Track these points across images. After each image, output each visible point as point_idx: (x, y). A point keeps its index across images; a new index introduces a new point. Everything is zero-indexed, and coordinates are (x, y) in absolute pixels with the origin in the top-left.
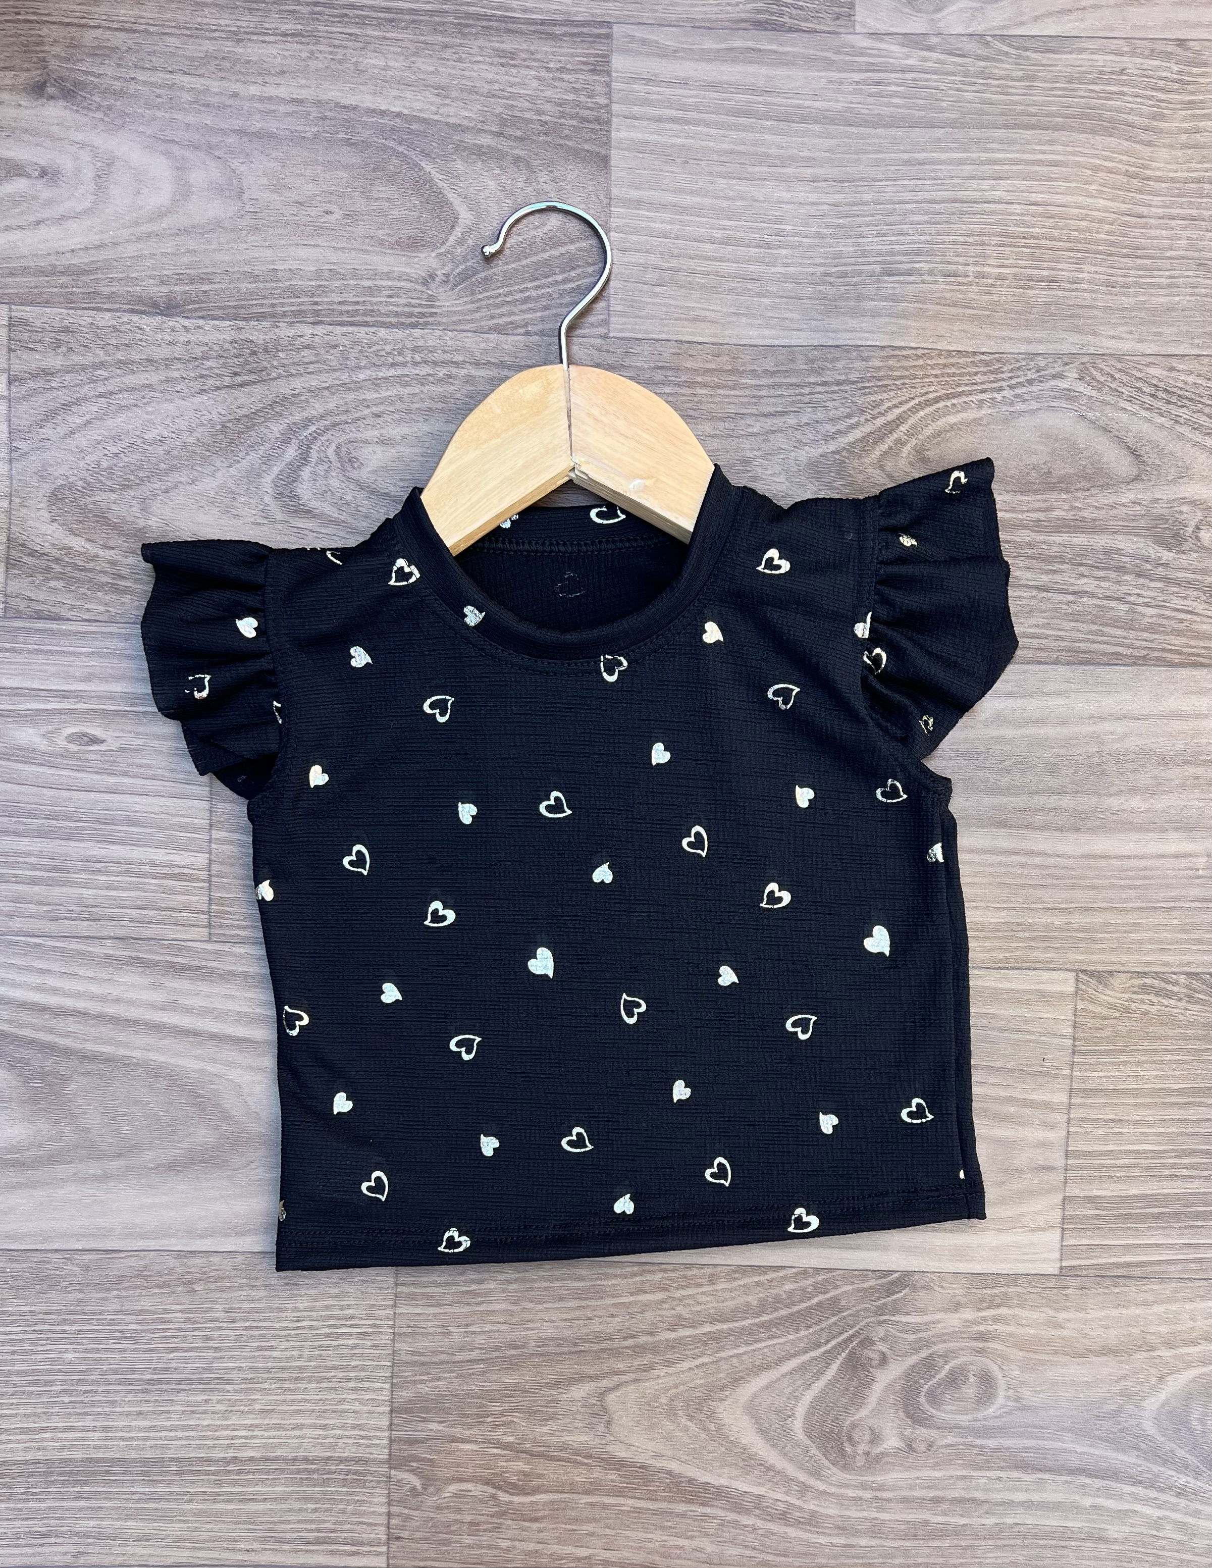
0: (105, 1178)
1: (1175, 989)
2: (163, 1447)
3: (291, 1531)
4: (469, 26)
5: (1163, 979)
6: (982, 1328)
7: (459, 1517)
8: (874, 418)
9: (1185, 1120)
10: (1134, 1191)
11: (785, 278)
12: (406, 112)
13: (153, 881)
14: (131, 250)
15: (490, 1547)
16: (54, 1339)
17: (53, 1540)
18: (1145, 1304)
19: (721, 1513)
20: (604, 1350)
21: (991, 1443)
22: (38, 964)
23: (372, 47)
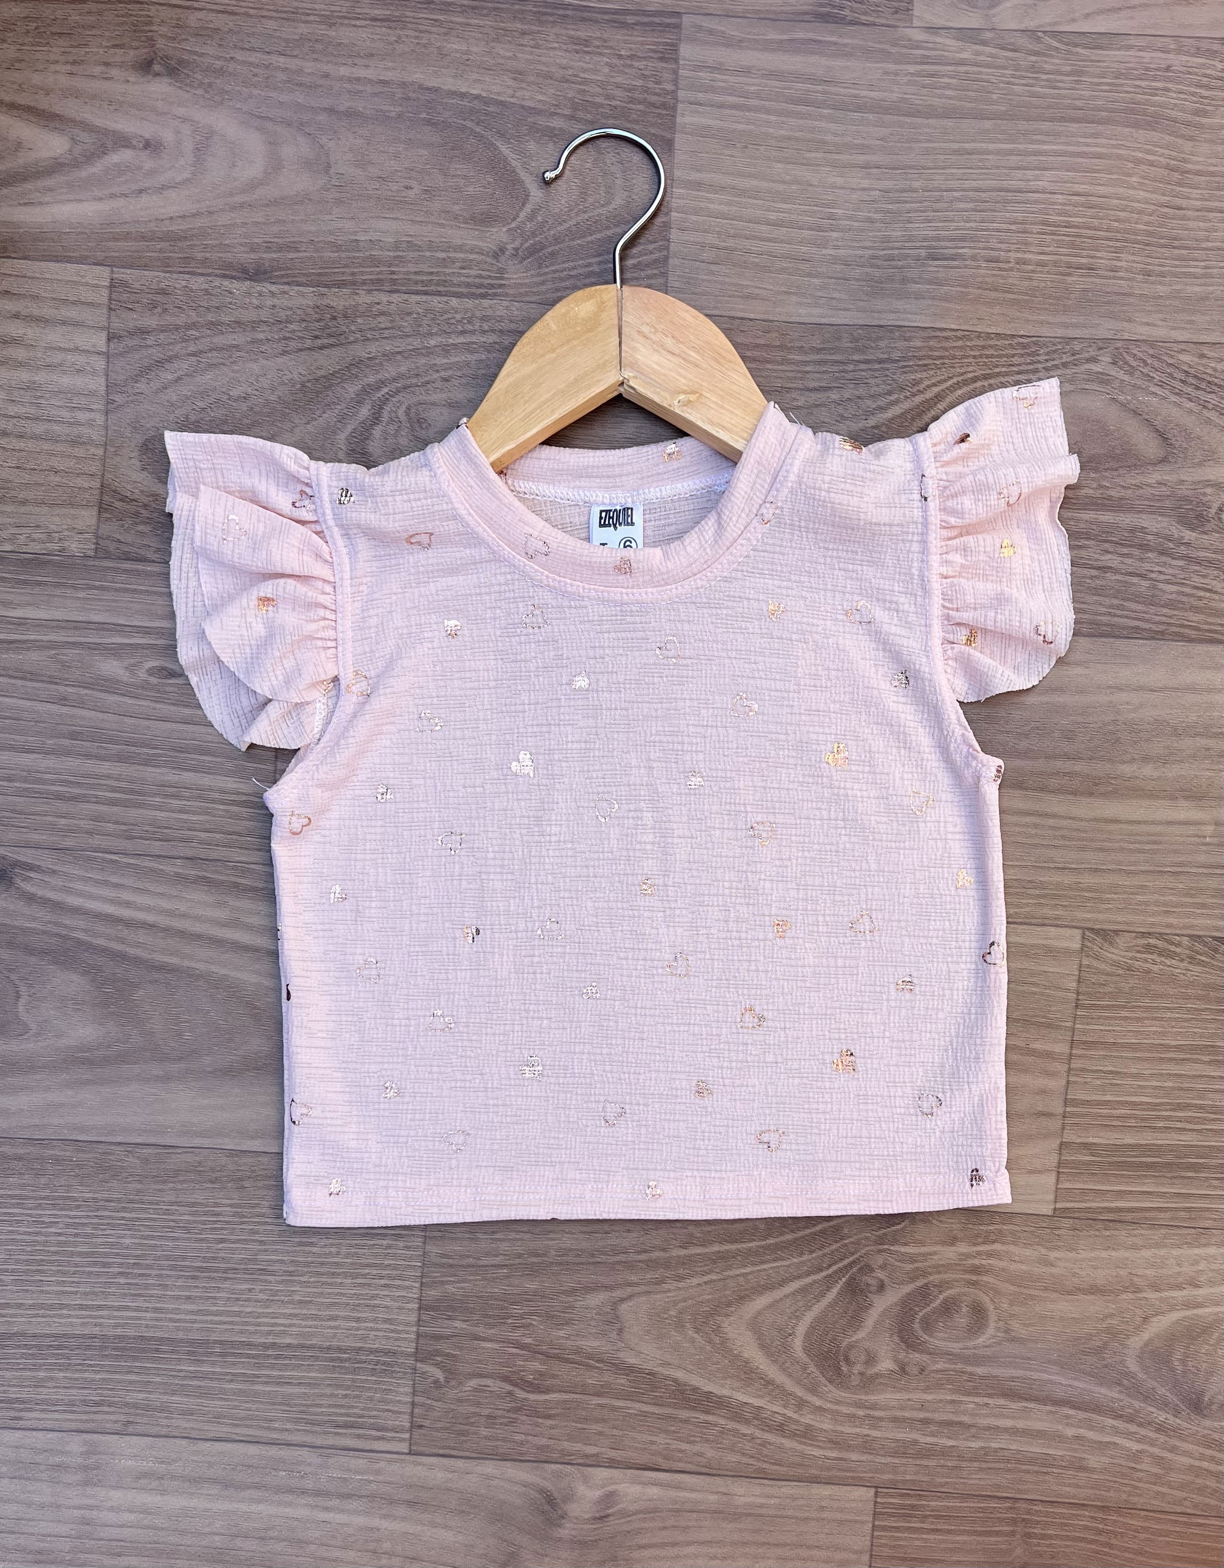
0: (167, 1078)
1: (1178, 950)
2: (208, 1330)
3: (321, 1414)
4: (547, 14)
5: (1166, 940)
6: (976, 1262)
7: (478, 1410)
8: (914, 395)
9: (1181, 1076)
10: (1129, 1140)
11: (835, 260)
12: (484, 94)
13: (222, 807)
14: (224, 219)
15: (504, 1440)
16: (114, 1225)
17: (105, 1409)
18: (1135, 1247)
19: (722, 1421)
20: (619, 1263)
21: (980, 1371)
22: (114, 879)
23: (454, 33)
